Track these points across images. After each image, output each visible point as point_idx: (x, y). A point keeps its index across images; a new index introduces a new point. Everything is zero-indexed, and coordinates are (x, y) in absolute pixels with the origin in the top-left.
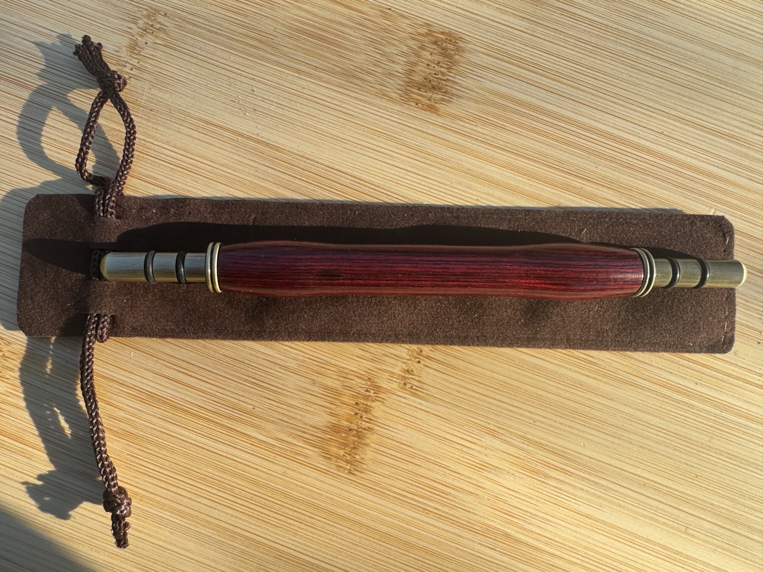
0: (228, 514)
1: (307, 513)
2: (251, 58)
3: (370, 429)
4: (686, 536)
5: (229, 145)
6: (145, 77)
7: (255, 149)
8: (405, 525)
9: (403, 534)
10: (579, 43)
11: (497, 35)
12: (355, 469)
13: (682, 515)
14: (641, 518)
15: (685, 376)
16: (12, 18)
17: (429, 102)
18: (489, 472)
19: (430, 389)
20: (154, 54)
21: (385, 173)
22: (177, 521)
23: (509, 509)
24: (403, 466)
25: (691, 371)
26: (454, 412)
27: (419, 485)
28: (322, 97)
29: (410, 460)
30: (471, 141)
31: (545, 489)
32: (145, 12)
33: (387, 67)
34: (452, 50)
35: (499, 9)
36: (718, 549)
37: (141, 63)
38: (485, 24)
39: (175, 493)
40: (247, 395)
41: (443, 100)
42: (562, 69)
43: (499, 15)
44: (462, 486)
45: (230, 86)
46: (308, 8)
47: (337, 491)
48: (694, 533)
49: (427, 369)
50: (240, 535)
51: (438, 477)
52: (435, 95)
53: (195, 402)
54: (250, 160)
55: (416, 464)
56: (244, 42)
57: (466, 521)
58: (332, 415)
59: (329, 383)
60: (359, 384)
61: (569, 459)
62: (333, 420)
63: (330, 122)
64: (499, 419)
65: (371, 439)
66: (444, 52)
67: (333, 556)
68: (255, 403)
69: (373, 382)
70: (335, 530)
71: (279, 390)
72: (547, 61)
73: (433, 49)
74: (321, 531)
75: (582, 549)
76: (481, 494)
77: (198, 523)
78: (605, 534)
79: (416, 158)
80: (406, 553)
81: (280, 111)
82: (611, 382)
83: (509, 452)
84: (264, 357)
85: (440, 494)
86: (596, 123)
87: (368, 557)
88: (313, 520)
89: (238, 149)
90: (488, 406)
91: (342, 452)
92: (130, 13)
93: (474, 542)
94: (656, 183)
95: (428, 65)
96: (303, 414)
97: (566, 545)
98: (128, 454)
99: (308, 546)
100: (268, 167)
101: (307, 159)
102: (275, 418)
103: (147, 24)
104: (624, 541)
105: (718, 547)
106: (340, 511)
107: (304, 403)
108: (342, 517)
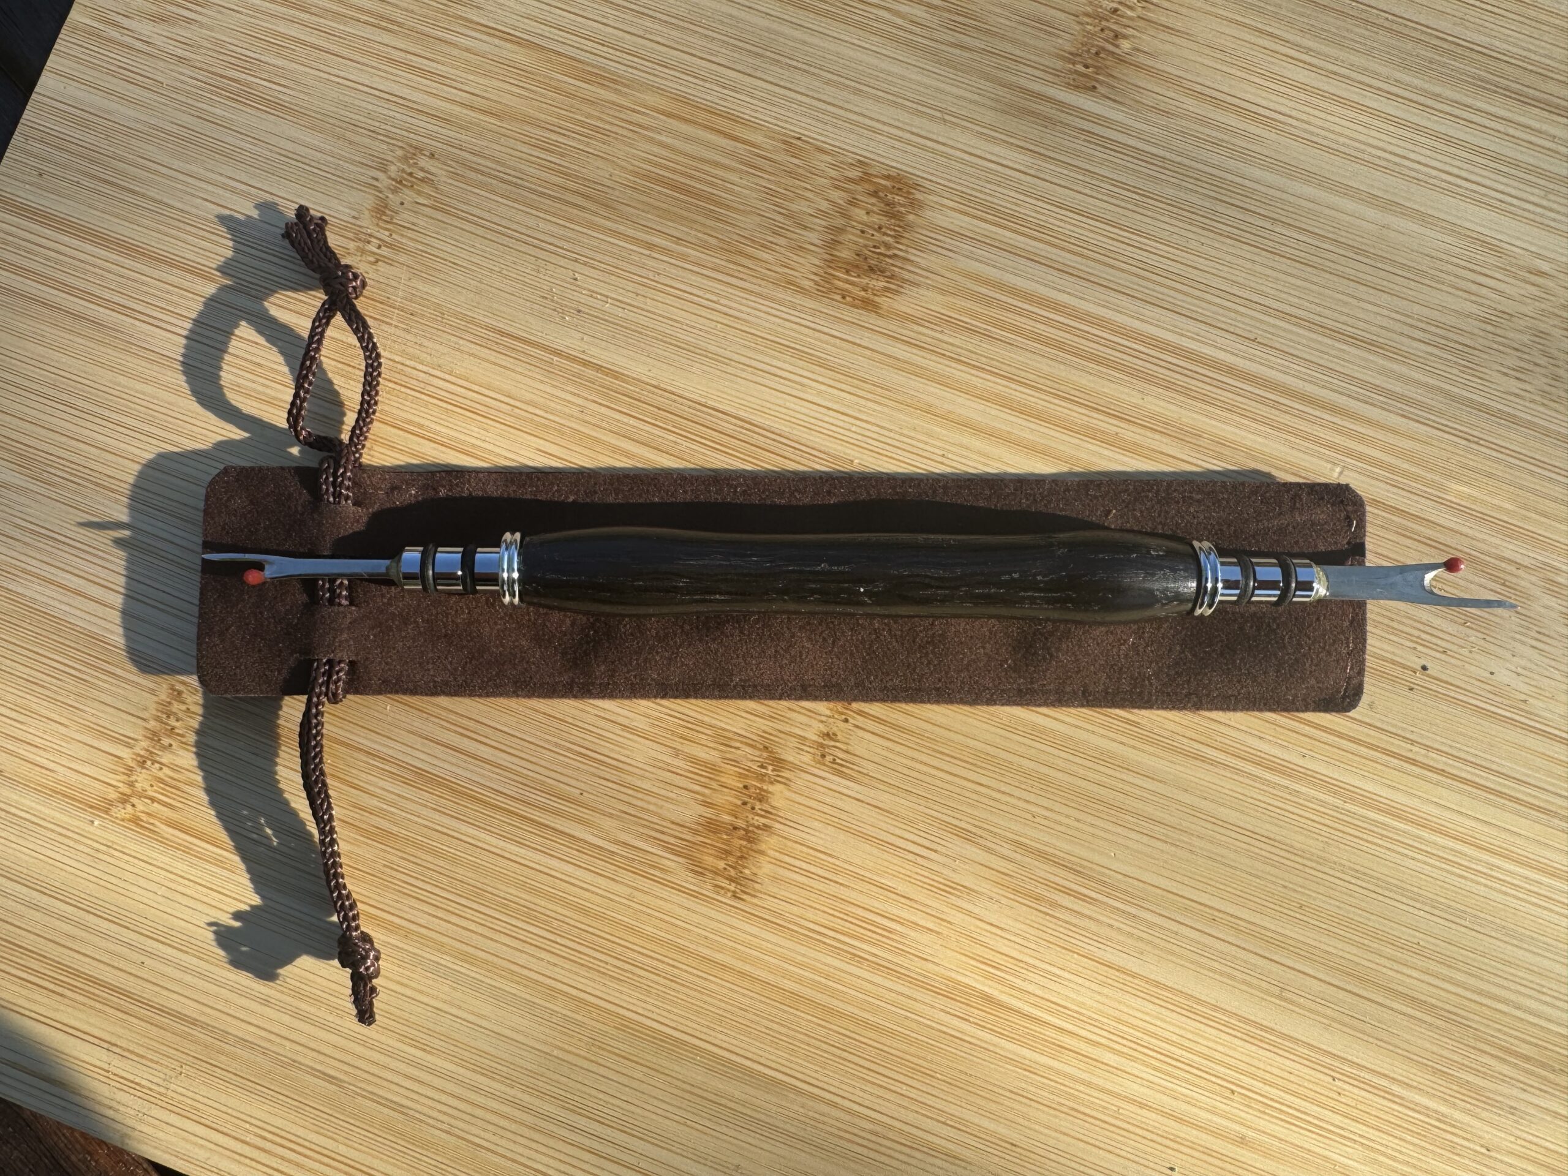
0: (542, 960)
1: (666, 960)
2: (572, 226)
3: (766, 828)
4: (1283, 1003)
5: (537, 370)
6: (401, 260)
7: (580, 376)
8: (823, 980)
9: (820, 995)
10: (1117, 190)
11: (979, 178)
12: (743, 891)
13: (1275, 967)
14: (1206, 972)
15: (1285, 744)
16: (188, 166)
17: (863, 293)
18: (959, 897)
19: (864, 763)
20: (415, 221)
21: (791, 413)
22: (463, 970)
23: (989, 955)
24: (821, 886)
25: (1295, 735)
26: (903, 801)
27: (846, 917)
28: (688, 289)
29: (830, 877)
30: (934, 358)
31: (1050, 925)
32: (400, 153)
33: (795, 236)
34: (902, 205)
35: (982, 133)
36: (1334, 1024)
37: (394, 236)
38: (958, 160)
39: (457, 925)
40: (570, 772)
41: (887, 289)
42: (1086, 233)
43: (982, 144)
44: (913, 918)
45: (538, 272)
46: (663, 138)
47: (714, 925)
48: (1295, 998)
49: (860, 733)
50: (561, 992)
51: (876, 904)
52: (874, 282)
53: (488, 784)
54: (571, 393)
55: (841, 884)
56: (560, 199)
57: (920, 974)
58: (707, 804)
59: (701, 753)
60: (748, 756)
61: (1090, 878)
62: (708, 813)
63: (700, 330)
64: (976, 813)
65: (769, 843)
66: (891, 211)
67: (708, 1027)
68: (582, 786)
69: (771, 752)
70: (713, 986)
71: (621, 765)
72: (1062, 220)
73: (873, 205)
74: (688, 987)
75: (1109, 1022)
76: (945, 932)
77: (496, 974)
78: (1148, 997)
79: (843, 387)
80: (823, 1023)
81: (620, 313)
82: (1161, 754)
83: (992, 865)
84: (596, 712)
85: (880, 931)
86: (1145, 325)
87: (764, 1030)
88: (676, 971)
89: (552, 375)
90: (958, 790)
91: (721, 864)
92: (375, 154)
93: (933, 1007)
94: (1243, 424)
95: (863, 232)
96: (660, 803)
97: (1083, 1015)
98: (385, 866)
99: (669, 1011)
100: (600, 404)
101: (665, 391)
102: (614, 809)
103: (403, 171)
104: (1179, 1010)
105: (1334, 1020)
106: (719, 957)
107: (662, 785)
108: (724, 967)
